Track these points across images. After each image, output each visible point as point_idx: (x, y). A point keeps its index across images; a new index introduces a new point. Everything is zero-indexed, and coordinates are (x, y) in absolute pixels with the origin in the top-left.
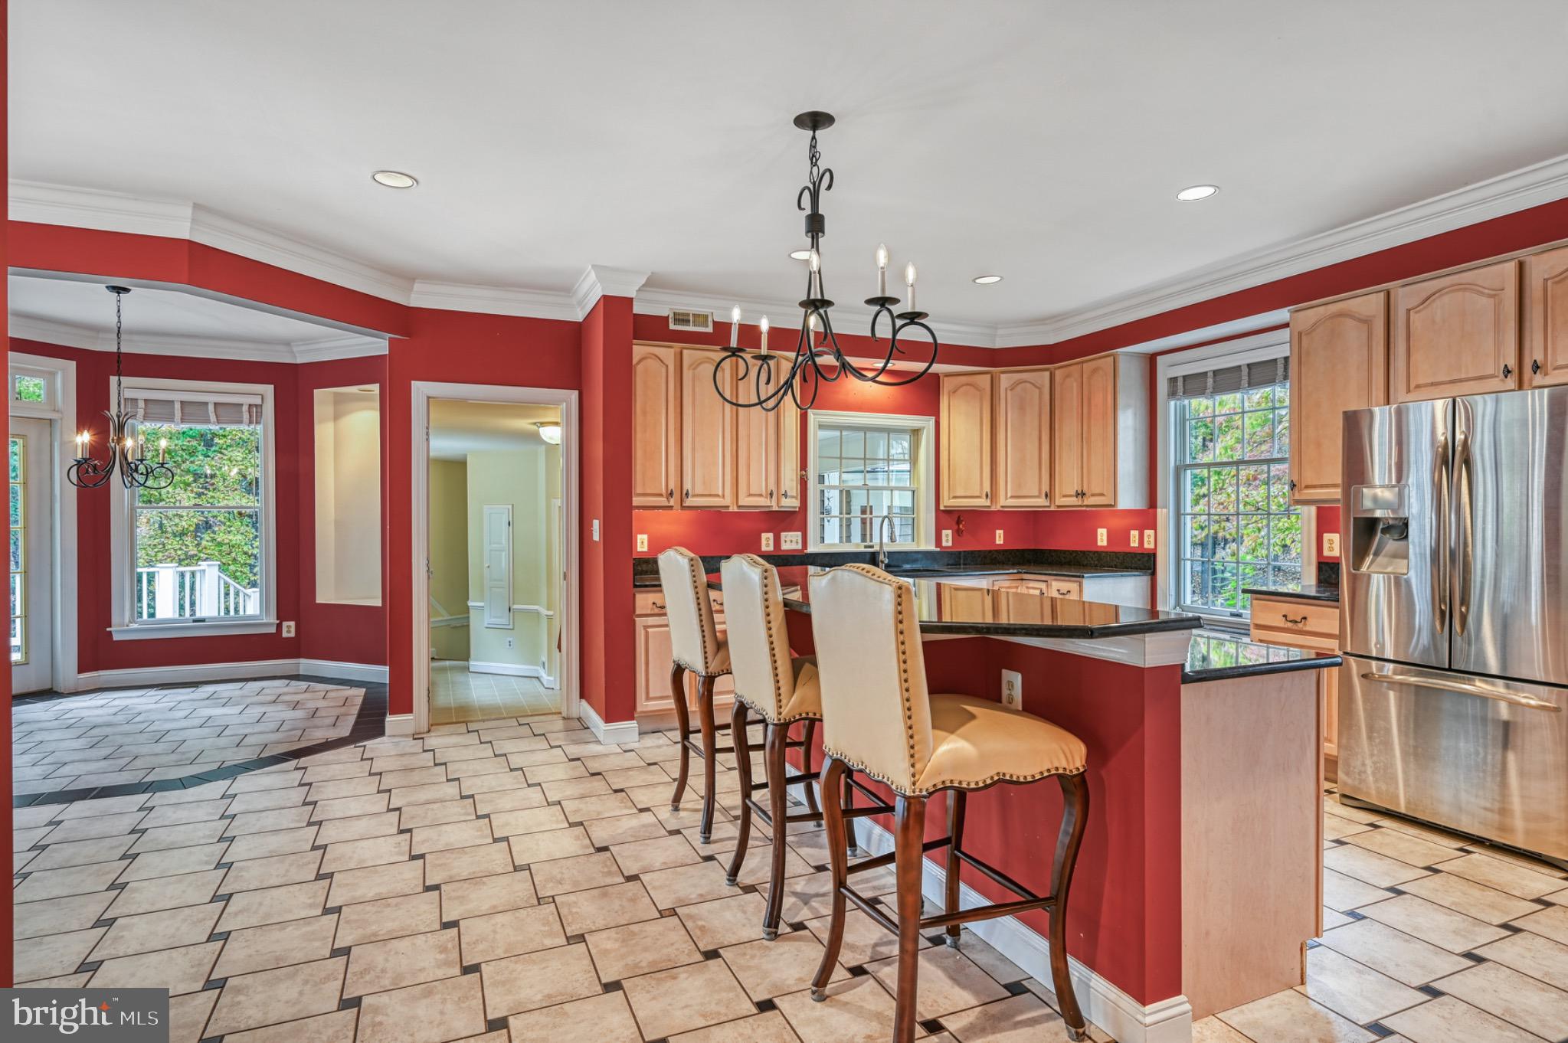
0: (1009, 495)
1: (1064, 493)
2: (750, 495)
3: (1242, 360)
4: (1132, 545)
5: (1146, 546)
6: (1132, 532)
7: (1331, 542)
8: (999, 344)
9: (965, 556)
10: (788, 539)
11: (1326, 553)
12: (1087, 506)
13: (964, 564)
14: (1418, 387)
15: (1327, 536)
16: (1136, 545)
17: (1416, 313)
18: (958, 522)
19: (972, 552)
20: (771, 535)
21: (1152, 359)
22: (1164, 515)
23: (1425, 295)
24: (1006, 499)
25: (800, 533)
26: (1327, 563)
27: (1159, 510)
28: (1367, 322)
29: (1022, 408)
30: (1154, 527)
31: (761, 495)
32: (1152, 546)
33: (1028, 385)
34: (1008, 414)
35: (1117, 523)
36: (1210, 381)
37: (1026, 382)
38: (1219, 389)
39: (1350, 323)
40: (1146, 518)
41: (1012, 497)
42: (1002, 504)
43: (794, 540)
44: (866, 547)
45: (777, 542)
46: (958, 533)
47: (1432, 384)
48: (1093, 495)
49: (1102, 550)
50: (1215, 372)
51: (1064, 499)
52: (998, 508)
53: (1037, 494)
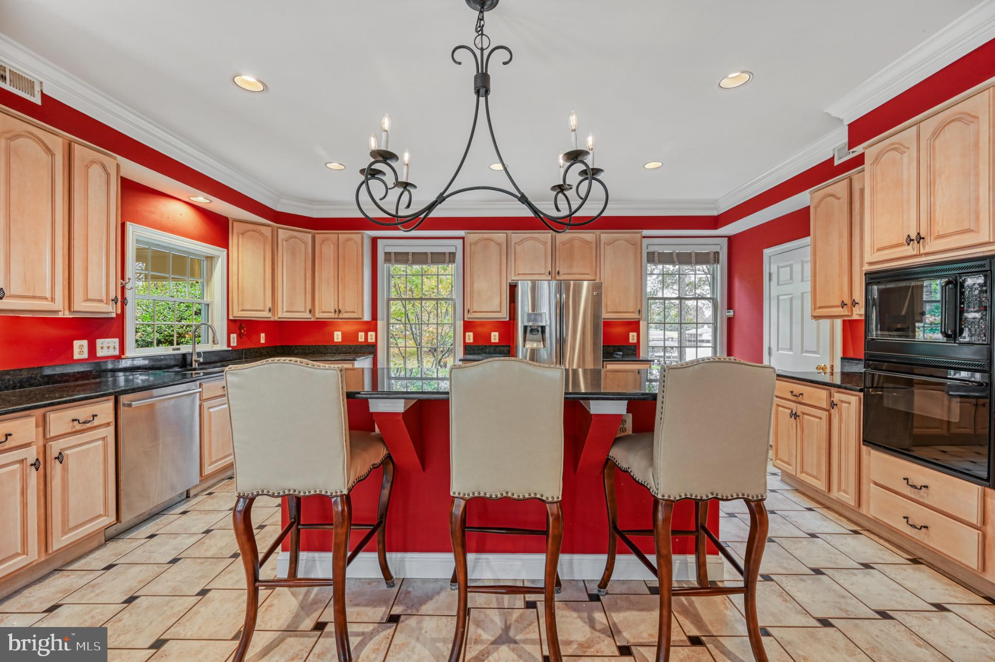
0: (285, 310)
1: (323, 310)
2: (88, 300)
3: (429, 250)
4: (360, 340)
5: (369, 340)
6: (360, 333)
7: (469, 336)
8: (279, 208)
9: (245, 352)
10: (105, 345)
11: (467, 341)
12: (341, 318)
13: (245, 358)
14: (519, 274)
15: (467, 334)
16: (363, 340)
17: (519, 245)
18: (240, 329)
19: (249, 349)
20: (85, 343)
21: (374, 241)
22: (381, 324)
23: (522, 239)
24: (283, 313)
25: (117, 340)
26: (469, 346)
27: (378, 322)
28: (499, 244)
29: (293, 253)
30: (375, 330)
31: (101, 301)
32: (374, 341)
33: (298, 240)
34: (283, 257)
35: (349, 328)
36: (410, 257)
37: (296, 237)
38: (415, 262)
39: (493, 243)
40: (371, 326)
41: (287, 312)
42: (279, 316)
43: (112, 346)
44: (174, 350)
45: (92, 349)
46: (240, 336)
47: (524, 274)
48: (346, 312)
49: (338, 344)
50: (413, 253)
51: (322, 314)
52: (276, 319)
53: (303, 310)
